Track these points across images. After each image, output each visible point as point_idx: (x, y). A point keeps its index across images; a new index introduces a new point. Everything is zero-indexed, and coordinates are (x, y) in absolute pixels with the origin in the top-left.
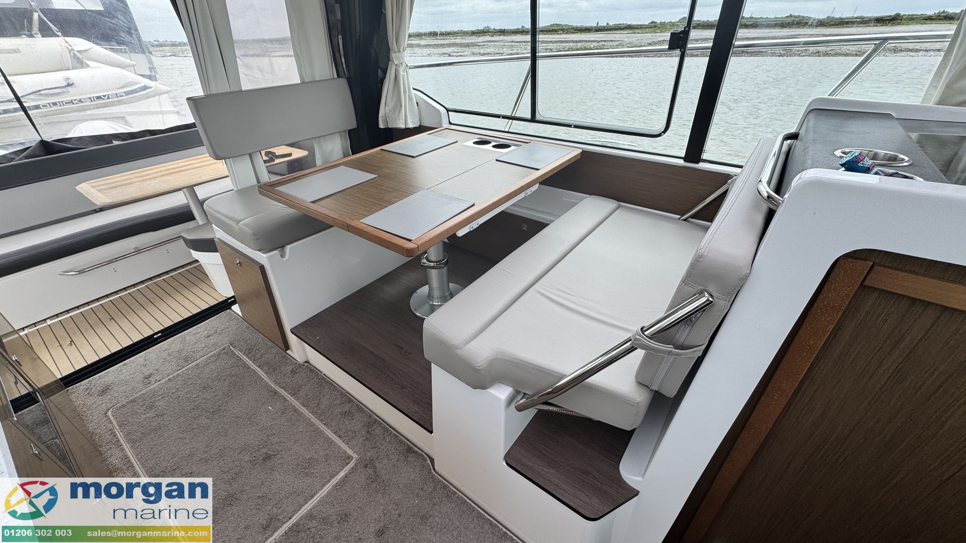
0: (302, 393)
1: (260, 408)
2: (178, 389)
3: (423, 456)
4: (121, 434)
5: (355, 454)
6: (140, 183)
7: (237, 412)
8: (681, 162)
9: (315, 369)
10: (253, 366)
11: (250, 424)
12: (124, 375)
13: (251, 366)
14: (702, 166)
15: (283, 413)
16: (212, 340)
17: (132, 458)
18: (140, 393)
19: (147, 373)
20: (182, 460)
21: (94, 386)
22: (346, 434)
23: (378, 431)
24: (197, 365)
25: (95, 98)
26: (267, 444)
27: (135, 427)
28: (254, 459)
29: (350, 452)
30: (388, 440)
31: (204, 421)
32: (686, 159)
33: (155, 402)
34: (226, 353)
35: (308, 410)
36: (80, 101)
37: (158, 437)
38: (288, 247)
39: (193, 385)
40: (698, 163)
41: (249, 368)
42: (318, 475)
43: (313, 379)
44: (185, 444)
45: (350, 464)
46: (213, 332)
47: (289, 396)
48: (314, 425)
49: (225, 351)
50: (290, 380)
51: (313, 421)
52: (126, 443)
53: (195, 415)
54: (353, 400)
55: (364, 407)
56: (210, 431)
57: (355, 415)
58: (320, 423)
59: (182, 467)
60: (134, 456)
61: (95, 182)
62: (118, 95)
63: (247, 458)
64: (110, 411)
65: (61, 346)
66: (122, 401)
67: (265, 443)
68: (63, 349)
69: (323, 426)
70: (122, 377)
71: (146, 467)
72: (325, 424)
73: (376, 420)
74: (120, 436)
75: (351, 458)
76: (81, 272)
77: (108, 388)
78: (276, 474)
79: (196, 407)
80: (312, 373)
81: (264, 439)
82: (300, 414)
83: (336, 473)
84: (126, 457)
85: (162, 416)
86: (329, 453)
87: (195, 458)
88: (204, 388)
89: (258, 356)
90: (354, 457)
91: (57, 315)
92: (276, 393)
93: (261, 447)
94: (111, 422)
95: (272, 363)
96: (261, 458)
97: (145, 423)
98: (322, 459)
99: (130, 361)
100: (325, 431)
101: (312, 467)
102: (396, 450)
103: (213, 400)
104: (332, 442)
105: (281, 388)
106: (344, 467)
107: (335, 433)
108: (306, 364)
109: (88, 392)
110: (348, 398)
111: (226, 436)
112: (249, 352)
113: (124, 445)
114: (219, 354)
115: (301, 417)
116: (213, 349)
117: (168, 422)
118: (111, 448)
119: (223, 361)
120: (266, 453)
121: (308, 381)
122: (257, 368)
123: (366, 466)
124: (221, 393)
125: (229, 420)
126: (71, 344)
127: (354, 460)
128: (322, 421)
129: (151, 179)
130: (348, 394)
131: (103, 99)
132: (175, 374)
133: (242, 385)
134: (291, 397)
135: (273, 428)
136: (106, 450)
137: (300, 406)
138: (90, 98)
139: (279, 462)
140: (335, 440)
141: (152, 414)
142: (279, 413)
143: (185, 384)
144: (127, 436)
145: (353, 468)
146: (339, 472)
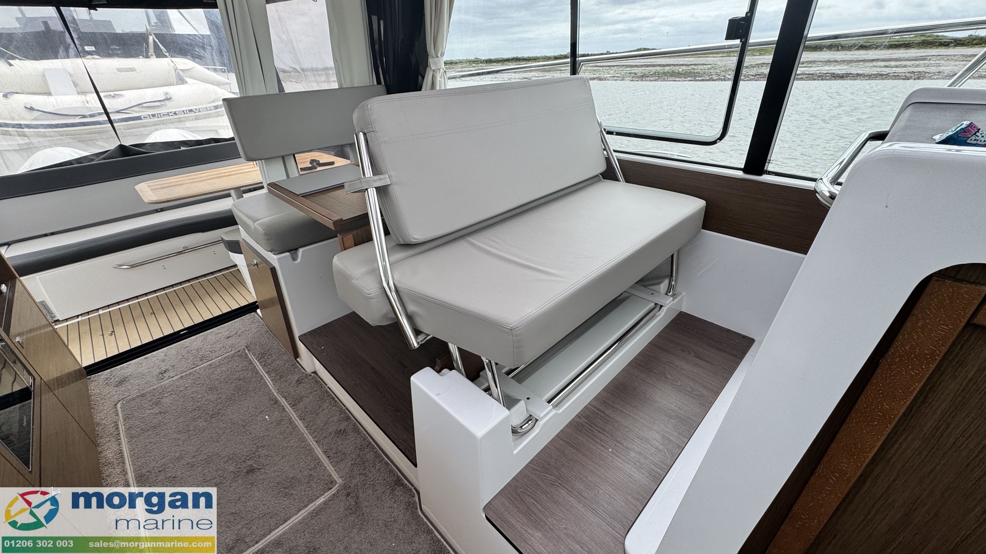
0: (301, 405)
1: (257, 416)
2: (187, 387)
3: (411, 490)
4: (123, 427)
5: (340, 479)
6: (189, 184)
7: (235, 418)
8: (740, 174)
9: (320, 381)
10: (262, 371)
11: (243, 432)
12: (143, 368)
13: (260, 371)
14: (765, 178)
15: (278, 424)
16: (230, 342)
17: (125, 454)
18: (152, 388)
19: (163, 369)
20: (170, 462)
21: (114, 377)
22: (335, 456)
23: (370, 456)
24: (210, 365)
25: (188, 111)
26: (254, 456)
27: (137, 422)
28: (238, 470)
29: (335, 476)
30: (377, 468)
31: (201, 424)
32: (746, 170)
33: (162, 399)
34: (240, 356)
35: (304, 424)
36: (175, 113)
37: (154, 435)
38: (301, 250)
39: (201, 385)
40: (760, 174)
41: (257, 373)
42: (297, 497)
43: (316, 391)
44: (178, 445)
45: (332, 490)
46: (233, 333)
47: (288, 406)
48: (306, 440)
49: (240, 353)
50: (294, 390)
51: (306, 436)
52: (125, 437)
53: (195, 416)
54: (350, 418)
55: (361, 427)
56: (204, 435)
57: (349, 435)
58: (312, 440)
59: (167, 470)
60: (128, 452)
61: (152, 182)
62: (208, 109)
63: (232, 468)
64: (120, 403)
65: (103, 335)
66: (134, 394)
67: (253, 455)
68: (104, 338)
69: (314, 443)
70: (140, 370)
71: (135, 464)
72: (316, 442)
73: (370, 443)
74: (122, 428)
75: (334, 483)
76: (132, 266)
77: (125, 380)
78: (255, 489)
79: (197, 409)
80: (317, 384)
81: (253, 450)
82: (295, 427)
83: (315, 497)
84: (121, 452)
85: (165, 413)
86: (313, 474)
87: (183, 461)
88: (210, 389)
89: (269, 361)
90: (338, 482)
91: (108, 306)
92: (276, 401)
93: (248, 458)
94: (117, 415)
95: (281, 370)
96: (245, 471)
97: (147, 418)
98: (305, 479)
99: (152, 355)
100: (315, 449)
101: (293, 488)
102: (384, 480)
103: (215, 402)
104: (319, 462)
105: (283, 397)
106: (325, 492)
107: (325, 452)
108: (313, 375)
109: (106, 382)
110: (347, 416)
111: (218, 442)
112: (261, 357)
113: (122, 439)
114: (233, 356)
115: (295, 430)
116: (230, 350)
117: (169, 421)
118: (110, 441)
119: (235, 363)
120: (251, 465)
121: (311, 393)
122: (265, 374)
123: (348, 495)
124: (224, 396)
125: (225, 425)
126: (112, 334)
127: (337, 486)
128: (314, 437)
129: (200, 181)
130: (347, 411)
131: (195, 112)
132: (188, 372)
133: (246, 390)
134: (290, 408)
135: (264, 439)
136: (105, 442)
137: (297, 418)
138: (183, 111)
139: (262, 477)
140: (322, 460)
141: (156, 410)
142: (274, 424)
143: (194, 383)
144: (128, 429)
145: (334, 495)
146: (318, 497)
